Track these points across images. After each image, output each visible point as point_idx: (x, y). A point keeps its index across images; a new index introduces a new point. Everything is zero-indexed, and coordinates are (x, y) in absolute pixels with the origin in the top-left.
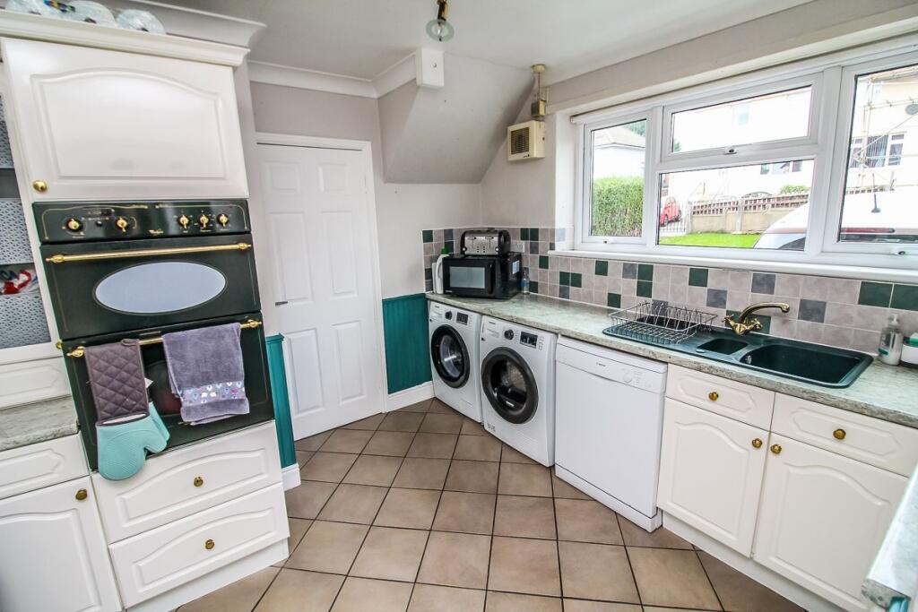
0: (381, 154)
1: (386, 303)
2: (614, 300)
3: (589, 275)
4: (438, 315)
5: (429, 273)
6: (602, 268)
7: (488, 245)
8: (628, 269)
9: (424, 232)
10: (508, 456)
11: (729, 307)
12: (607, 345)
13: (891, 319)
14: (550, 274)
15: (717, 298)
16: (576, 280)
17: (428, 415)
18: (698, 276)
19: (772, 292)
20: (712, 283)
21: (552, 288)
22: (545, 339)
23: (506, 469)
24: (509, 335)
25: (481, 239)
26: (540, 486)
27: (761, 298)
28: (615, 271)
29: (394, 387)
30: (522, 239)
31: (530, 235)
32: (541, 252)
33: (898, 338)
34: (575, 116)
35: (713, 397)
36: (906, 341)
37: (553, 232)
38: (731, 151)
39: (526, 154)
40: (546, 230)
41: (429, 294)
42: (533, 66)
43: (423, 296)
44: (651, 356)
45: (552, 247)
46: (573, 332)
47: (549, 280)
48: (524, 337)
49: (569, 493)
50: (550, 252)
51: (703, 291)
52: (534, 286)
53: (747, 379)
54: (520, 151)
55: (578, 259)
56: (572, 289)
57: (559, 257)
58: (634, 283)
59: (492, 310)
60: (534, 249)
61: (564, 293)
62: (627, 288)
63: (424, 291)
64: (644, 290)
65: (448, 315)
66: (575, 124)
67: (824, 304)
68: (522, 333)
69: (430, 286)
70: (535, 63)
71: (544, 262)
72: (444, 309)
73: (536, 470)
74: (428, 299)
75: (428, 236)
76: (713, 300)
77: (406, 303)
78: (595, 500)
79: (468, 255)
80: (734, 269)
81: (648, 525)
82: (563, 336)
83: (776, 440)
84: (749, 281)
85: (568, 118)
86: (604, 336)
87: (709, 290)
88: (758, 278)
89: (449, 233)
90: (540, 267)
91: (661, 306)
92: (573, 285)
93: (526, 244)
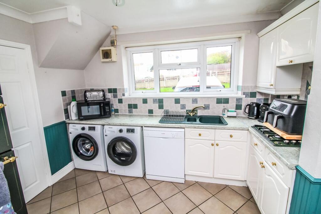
0: (36, 52)
1: (45, 129)
2: (151, 112)
3: (140, 104)
4: (74, 130)
5: (66, 111)
6: (145, 101)
7: (98, 96)
8: (155, 101)
9: (61, 91)
10: (125, 180)
11: (187, 109)
12: (164, 126)
13: (224, 106)
14: (124, 105)
15: (183, 107)
16: (135, 106)
17: (76, 178)
18: (177, 101)
19: (197, 103)
20: (181, 102)
21: (125, 110)
22: (138, 130)
23: (128, 185)
24: (121, 131)
25: (95, 93)
26: (143, 186)
27: (195, 105)
28: (150, 102)
29: (54, 171)
30: (109, 93)
31: (113, 91)
32: (119, 97)
33: (226, 111)
34: (126, 48)
35: (200, 135)
36: (228, 111)
37: (124, 90)
38: (180, 64)
39: (110, 59)
40: (120, 89)
41: (67, 121)
42: (113, 26)
43: (64, 122)
44: (180, 127)
45: (124, 95)
46: (150, 124)
47: (123, 108)
48: (128, 131)
49: (155, 183)
50: (123, 97)
51: (179, 105)
52: (116, 111)
53: (208, 128)
54: (107, 58)
55: (135, 99)
56: (134, 110)
57: (127, 99)
58: (157, 105)
59: (109, 122)
60: (115, 96)
61: (130, 112)
62: (155, 107)
63: (65, 120)
64: (161, 107)
65: (83, 129)
66: (127, 50)
67: (209, 105)
68: (127, 129)
69: (68, 117)
70: (114, 25)
71: (120, 101)
72: (79, 127)
73: (139, 180)
74: (66, 123)
75: (64, 94)
76: (182, 107)
77: (56, 127)
78: (164, 181)
79: (89, 101)
80: (187, 98)
81: (183, 181)
82: (145, 127)
83: (217, 142)
84: (191, 101)
85: (124, 48)
86: (161, 124)
87: (181, 105)
88: (193, 100)
89: (73, 92)
90: (119, 103)
91: (167, 112)
92: (134, 108)
93: (111, 94)
